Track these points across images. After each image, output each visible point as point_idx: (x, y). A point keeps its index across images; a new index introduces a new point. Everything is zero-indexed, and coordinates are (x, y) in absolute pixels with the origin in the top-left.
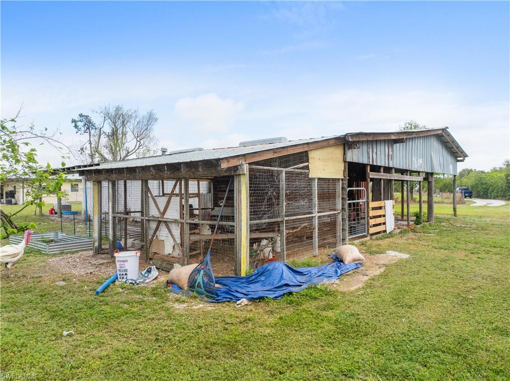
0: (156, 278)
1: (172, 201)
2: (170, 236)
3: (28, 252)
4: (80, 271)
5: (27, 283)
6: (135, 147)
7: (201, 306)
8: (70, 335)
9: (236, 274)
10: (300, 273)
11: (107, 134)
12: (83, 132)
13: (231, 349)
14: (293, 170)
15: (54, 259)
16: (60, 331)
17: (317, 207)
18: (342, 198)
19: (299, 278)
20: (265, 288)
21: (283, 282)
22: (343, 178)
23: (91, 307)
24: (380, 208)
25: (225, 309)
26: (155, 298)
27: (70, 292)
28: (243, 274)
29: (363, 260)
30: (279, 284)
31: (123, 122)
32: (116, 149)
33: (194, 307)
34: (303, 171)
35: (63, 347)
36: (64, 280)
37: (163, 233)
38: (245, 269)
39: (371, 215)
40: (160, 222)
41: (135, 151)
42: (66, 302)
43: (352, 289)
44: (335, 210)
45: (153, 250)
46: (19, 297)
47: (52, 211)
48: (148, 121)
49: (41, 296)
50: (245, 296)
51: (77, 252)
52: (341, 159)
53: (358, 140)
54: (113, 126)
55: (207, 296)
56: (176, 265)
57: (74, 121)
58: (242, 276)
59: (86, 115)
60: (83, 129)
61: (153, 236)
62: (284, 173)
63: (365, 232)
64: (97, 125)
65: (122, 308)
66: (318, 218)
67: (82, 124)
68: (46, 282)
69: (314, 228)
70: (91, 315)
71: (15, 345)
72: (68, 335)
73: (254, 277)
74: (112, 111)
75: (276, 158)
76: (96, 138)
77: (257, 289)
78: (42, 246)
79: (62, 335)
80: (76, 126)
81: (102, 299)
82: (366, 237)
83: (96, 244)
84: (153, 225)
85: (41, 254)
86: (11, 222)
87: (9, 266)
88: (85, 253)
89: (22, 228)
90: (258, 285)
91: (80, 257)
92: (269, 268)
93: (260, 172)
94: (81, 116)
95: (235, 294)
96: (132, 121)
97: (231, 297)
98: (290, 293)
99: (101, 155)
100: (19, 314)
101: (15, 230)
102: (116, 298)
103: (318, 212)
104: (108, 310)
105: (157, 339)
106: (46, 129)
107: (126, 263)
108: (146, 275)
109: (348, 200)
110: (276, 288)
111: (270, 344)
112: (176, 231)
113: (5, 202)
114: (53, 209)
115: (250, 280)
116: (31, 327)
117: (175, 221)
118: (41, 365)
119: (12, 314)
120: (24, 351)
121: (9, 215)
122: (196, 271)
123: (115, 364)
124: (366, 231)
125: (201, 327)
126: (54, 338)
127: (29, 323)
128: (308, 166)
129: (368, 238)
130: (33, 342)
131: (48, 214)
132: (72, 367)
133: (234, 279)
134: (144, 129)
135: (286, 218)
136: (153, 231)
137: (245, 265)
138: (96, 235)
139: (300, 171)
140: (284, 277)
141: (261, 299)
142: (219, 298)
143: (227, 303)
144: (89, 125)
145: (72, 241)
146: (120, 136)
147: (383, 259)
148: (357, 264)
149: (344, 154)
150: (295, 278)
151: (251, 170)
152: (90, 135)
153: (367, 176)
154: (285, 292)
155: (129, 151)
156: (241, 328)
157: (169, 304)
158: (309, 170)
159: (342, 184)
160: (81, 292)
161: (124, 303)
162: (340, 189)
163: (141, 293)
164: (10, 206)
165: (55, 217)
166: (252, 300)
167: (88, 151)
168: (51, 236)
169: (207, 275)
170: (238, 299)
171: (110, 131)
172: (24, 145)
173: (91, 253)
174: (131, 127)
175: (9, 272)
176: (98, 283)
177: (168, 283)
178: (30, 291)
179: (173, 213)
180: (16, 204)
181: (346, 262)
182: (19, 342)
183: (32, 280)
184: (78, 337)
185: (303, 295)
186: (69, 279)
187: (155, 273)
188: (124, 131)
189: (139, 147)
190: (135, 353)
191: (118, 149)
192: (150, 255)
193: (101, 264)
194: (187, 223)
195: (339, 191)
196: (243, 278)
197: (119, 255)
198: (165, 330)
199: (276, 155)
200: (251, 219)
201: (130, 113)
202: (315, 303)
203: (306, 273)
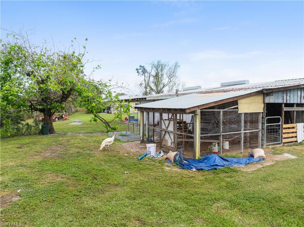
0: (163, 156)
1: (170, 123)
2: (170, 138)
3: (115, 140)
4: (133, 150)
5: (115, 153)
6: (168, 82)
7: (176, 169)
8: (127, 173)
9: (194, 158)
10: (227, 161)
11: (153, 75)
12: (141, 75)
13: (180, 185)
14: (228, 110)
15: (125, 144)
16: (124, 171)
17: (243, 128)
18: (262, 123)
19: (225, 163)
20: (206, 166)
21: (215, 164)
22: (263, 112)
23: (135, 165)
24: (293, 128)
25: (185, 172)
26: (159, 164)
27: (129, 158)
28: (197, 158)
29: (264, 157)
30: (213, 164)
31: (162, 69)
32: (158, 84)
33: (173, 169)
34: (234, 110)
35: (125, 177)
36: (127, 153)
37: (167, 136)
38: (198, 156)
39: (283, 132)
40: (166, 132)
41: (167, 84)
42: (127, 162)
43: (249, 171)
44: (258, 129)
45: (163, 143)
46: (112, 158)
47: (126, 119)
48: (175, 67)
49: (119, 159)
50: (195, 168)
51: (134, 141)
52: (262, 101)
53: (272, 91)
54: (157, 71)
55: (180, 166)
56: (170, 151)
57: (137, 70)
58: (196, 159)
59: (143, 66)
60: (141, 73)
61: (163, 138)
62: (222, 112)
63: (279, 141)
64: (148, 71)
65: (146, 166)
66: (244, 134)
67: (141, 70)
68: (121, 154)
69: (241, 139)
70: (135, 168)
71: (111, 174)
72: (126, 173)
73: (202, 160)
74: (156, 64)
75: (216, 106)
76: (148, 78)
77: (202, 165)
78: (121, 138)
79: (124, 173)
80: (138, 72)
81: (140, 162)
82: (281, 144)
83: (142, 139)
84: (164, 133)
85: (120, 141)
86: (109, 125)
87: (108, 146)
88: (137, 142)
89: (113, 128)
90: (203, 163)
91: (135, 144)
92: (209, 157)
93: (207, 112)
94: (140, 67)
95: (191, 166)
96: (166, 68)
97: (189, 167)
98: (216, 169)
99: (150, 87)
100: (112, 165)
101: (111, 129)
102: (145, 162)
103: (244, 130)
104: (141, 167)
105: (155, 179)
106: (123, 83)
107: (150, 149)
108: (159, 154)
109: (266, 124)
110: (211, 166)
111: (195, 186)
112: (172, 137)
113: (106, 112)
114: (126, 118)
115: (200, 161)
116: (115, 169)
117: (172, 132)
118: (118, 181)
119: (110, 164)
120: (113, 176)
121: (108, 122)
122: (176, 155)
123: (139, 184)
124: (281, 141)
125: (173, 177)
126: (122, 174)
127: (115, 168)
128: (238, 107)
129: (281, 145)
130: (116, 174)
131: (124, 120)
132: (126, 183)
133: (193, 160)
134: (173, 72)
135: (223, 134)
136: (163, 135)
137: (198, 154)
138: (141, 134)
139: (232, 110)
140: (216, 162)
141: (202, 169)
142: (184, 167)
143: (186, 169)
144: (144, 71)
145: (134, 136)
146: (160, 77)
147: (278, 158)
148: (260, 159)
149: (264, 99)
150: (222, 162)
151: (201, 112)
152: (145, 77)
153: (282, 110)
154: (214, 168)
155: (165, 85)
156: (188, 179)
157: (163, 167)
158: (238, 109)
159: (262, 115)
160: (133, 159)
161: (148, 165)
162: (260, 118)
163: (155, 162)
164: (108, 114)
165: (127, 122)
166: (198, 170)
167: (144, 85)
168: (124, 133)
169: (180, 157)
170: (192, 168)
171: (155, 74)
172: (114, 92)
173: (139, 142)
174: (166, 72)
175: (108, 148)
176: (140, 156)
177: (166, 158)
178: (115, 157)
179: (171, 129)
180: (111, 113)
181: (255, 157)
182: (112, 173)
183: (116, 152)
184: (130, 174)
185: (222, 170)
186: (129, 153)
187: (162, 154)
188: (162, 73)
189: (170, 82)
190: (146, 182)
191: (159, 84)
192: (162, 146)
193: (143, 148)
194: (176, 133)
195: (260, 119)
196: (197, 160)
197: (148, 145)
198: (159, 176)
199: (216, 104)
200: (201, 134)
201: (165, 64)
202: (225, 175)
203: (230, 161)
